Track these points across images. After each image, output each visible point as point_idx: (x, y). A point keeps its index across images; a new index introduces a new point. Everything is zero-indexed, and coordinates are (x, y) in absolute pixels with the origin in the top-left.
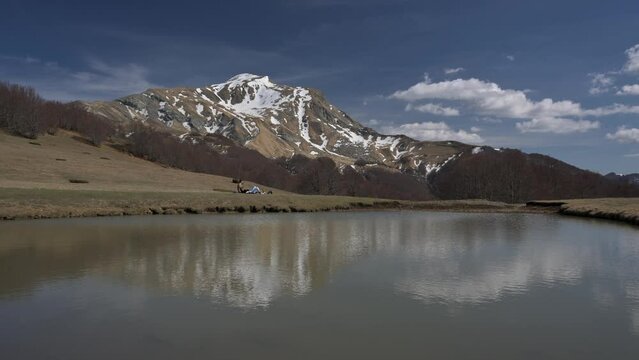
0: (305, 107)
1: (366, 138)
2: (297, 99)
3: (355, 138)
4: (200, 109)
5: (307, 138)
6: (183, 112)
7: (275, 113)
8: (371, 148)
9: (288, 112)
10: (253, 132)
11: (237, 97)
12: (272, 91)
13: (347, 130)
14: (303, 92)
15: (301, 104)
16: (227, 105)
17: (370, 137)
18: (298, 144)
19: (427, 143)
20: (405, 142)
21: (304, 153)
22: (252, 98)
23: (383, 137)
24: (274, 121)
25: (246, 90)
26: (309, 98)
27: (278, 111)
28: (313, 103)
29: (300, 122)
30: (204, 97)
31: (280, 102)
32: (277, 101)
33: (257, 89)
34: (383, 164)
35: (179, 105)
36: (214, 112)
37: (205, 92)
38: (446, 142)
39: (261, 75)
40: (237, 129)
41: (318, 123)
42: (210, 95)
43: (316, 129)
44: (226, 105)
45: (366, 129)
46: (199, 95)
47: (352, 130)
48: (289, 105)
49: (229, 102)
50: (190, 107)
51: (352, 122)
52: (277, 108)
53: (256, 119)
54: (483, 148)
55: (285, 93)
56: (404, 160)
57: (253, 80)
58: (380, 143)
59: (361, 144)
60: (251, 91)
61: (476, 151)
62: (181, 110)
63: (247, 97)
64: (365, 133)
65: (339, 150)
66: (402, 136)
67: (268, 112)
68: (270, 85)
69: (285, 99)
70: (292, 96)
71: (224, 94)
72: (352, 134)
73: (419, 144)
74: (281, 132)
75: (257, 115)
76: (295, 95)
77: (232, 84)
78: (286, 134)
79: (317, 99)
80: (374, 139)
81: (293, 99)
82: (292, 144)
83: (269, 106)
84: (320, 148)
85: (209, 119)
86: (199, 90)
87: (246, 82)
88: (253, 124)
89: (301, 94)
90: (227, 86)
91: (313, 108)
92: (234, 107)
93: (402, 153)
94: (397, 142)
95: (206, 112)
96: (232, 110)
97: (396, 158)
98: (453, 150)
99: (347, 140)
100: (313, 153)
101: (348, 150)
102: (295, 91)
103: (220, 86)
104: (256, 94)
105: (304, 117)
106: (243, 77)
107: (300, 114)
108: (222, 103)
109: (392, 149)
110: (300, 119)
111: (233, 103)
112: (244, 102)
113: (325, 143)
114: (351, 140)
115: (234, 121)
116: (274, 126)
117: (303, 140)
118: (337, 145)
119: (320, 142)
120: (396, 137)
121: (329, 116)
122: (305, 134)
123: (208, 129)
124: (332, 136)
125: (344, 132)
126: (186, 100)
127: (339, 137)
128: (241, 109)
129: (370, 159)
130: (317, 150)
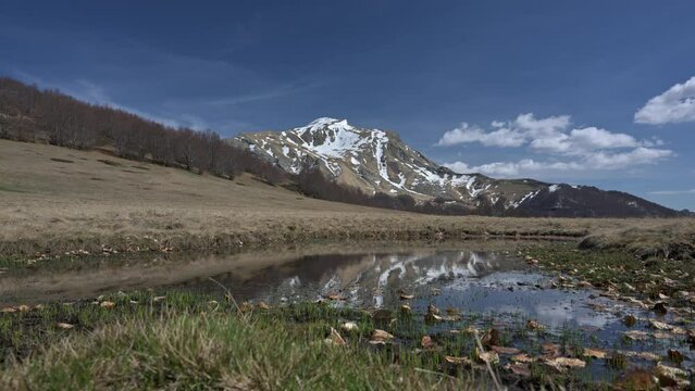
0: (383, 148)
1: (442, 177)
2: (375, 140)
3: (431, 177)
4: (286, 151)
5: (386, 177)
6: (272, 154)
7: (355, 154)
8: (448, 186)
9: (366, 153)
10: (336, 172)
11: (319, 139)
12: (351, 134)
13: (423, 169)
14: (381, 134)
15: (379, 146)
16: (310, 147)
17: (446, 176)
18: (378, 182)
19: (503, 181)
20: (480, 180)
21: (383, 191)
22: (333, 140)
23: (459, 176)
24: (354, 161)
25: (327, 132)
26: (386, 140)
27: (358, 153)
28: (390, 144)
29: (379, 162)
30: (288, 139)
31: (359, 144)
32: (356, 143)
33: (337, 131)
34: (461, 201)
35: (267, 147)
36: (299, 153)
37: (289, 135)
38: (522, 180)
39: (340, 119)
40: (321, 169)
41: (395, 163)
42: (294, 138)
43: (394, 169)
45: (442, 168)
46: (284, 138)
47: (428, 169)
48: (368, 146)
49: (311, 144)
50: (277, 149)
51: (427, 161)
52: (356, 149)
53: (337, 160)
54: (560, 185)
55: (363, 135)
56: (480, 197)
57: (333, 123)
58: (455, 181)
59: (438, 182)
60: (331, 133)
61: (552, 189)
62: (269, 152)
63: (328, 139)
64: (441, 172)
65: (417, 189)
66: (477, 175)
67: (348, 154)
68: (349, 128)
69: (364, 141)
70: (370, 138)
71: (306, 137)
72: (429, 173)
73: (495, 183)
74: (361, 171)
75: (338, 156)
76: (373, 137)
77: (314, 128)
78: (366, 173)
79: (394, 140)
80: (450, 177)
81: (371, 141)
82: (372, 183)
83: (350, 148)
84: (399, 186)
85: (295, 160)
86: (284, 134)
87: (327, 125)
88: (335, 164)
89: (379, 136)
90: (309, 129)
91: (391, 148)
92: (316, 148)
93: (479, 191)
94: (472, 180)
95: (292, 154)
96: (314, 152)
97: (472, 195)
98: (530, 188)
99: (424, 179)
100: (392, 191)
101: (425, 188)
102: (373, 133)
103: (303, 130)
104: (336, 136)
105: (382, 158)
106: (323, 120)
107: (378, 155)
108: (305, 145)
109: (468, 187)
110: (379, 159)
111: (315, 145)
112: (325, 144)
113: (403, 181)
114: (427, 178)
115: (318, 161)
116: (355, 166)
117: (382, 180)
118: (414, 184)
119: (398, 181)
120: (472, 175)
121: (405, 156)
122: (384, 173)
123: (294, 169)
124: (409, 175)
125: (420, 171)
126: (273, 143)
127: (416, 176)
128: (324, 150)
129: (446, 197)
130: (395, 188)
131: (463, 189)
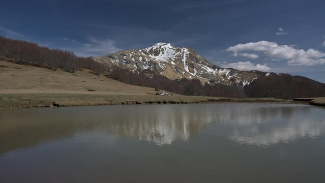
0: (187, 57)
1: (215, 70)
2: (183, 53)
3: (209, 70)
4: (141, 59)
5: (188, 71)
7: (173, 60)
8: (217, 74)
9: (179, 59)
10: (164, 68)
11: (157, 53)
12: (172, 50)
13: (206, 66)
14: (186, 50)
15: (185, 55)
16: (152, 56)
17: (216, 69)
18: (184, 73)
19: (243, 71)
20: (232, 71)
21: (186, 77)
22: (163, 53)
23: (223, 69)
24: (173, 63)
25: (161, 50)
26: (188, 53)
27: (175, 59)
28: (190, 55)
30: (143, 53)
31: (176, 55)
32: (174, 54)
33: (165, 49)
34: (223, 82)
35: (132, 57)
36: (147, 60)
37: (143, 51)
38: (253, 71)
39: (167, 43)
40: (157, 67)
41: (192, 64)
42: (145, 52)
43: (192, 66)
45: (214, 65)
46: (140, 53)
47: (208, 66)
48: (179, 56)
50: (137, 58)
52: (174, 57)
53: (165, 63)
54: (270, 73)
55: (177, 51)
56: (232, 80)
57: (164, 45)
58: (221, 72)
59: (212, 72)
60: (163, 50)
61: (267, 75)
62: (133, 59)
63: (161, 53)
64: (214, 67)
65: (202, 76)
66: (232, 69)
67: (170, 59)
68: (171, 47)
69: (178, 53)
71: (151, 52)
72: (208, 68)
74: (176, 68)
75: (165, 61)
76: (182, 51)
77: (155, 48)
78: (178, 69)
79: (192, 53)
80: (218, 70)
81: (181, 53)
82: (181, 73)
83: (171, 57)
84: (194, 75)
85: (145, 63)
86: (140, 51)
87: (161, 46)
88: (164, 64)
89: (185, 51)
90: (152, 48)
91: (190, 57)
92: (155, 57)
93: (231, 76)
94: (229, 71)
95: (144, 60)
96: (154, 59)
97: (229, 79)
98: (256, 75)
99: (206, 71)
100: (190, 77)
101: (206, 75)
102: (182, 50)
103: (149, 49)
104: (165, 51)
105: (186, 61)
106: (159, 44)
107: (184, 60)
108: (150, 56)
109: (227, 75)
110: (185, 62)
112: (160, 55)
113: (196, 72)
114: (207, 71)
115: (155, 64)
116: (173, 65)
117: (186, 71)
118: (201, 73)
119: (194, 72)
120: (229, 69)
121: (197, 60)
122: (187, 69)
123: (144, 67)
124: (199, 69)
125: (204, 67)
126: (135, 55)
127: (202, 70)
128: (158, 58)
129: (216, 80)
130: (192, 75)
131: (224, 76)
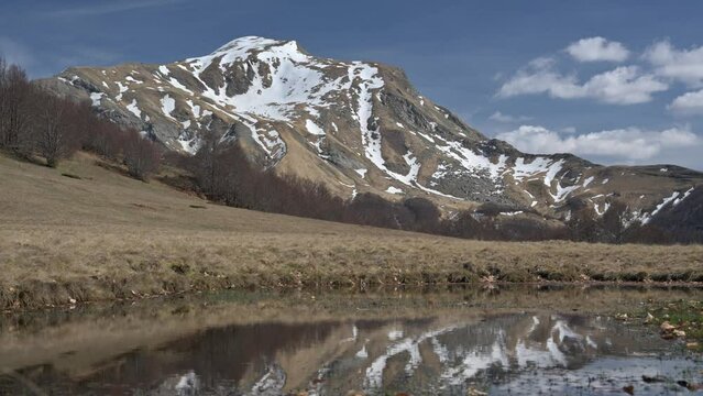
0: (372, 100)
1: (495, 161)
2: (355, 84)
3: (472, 161)
4: (168, 105)
5: (379, 162)
6: (137, 113)
7: (314, 112)
8: (506, 180)
9: (338, 111)
10: (274, 150)
11: (237, 82)
12: (305, 71)
13: (456, 145)
14: (367, 72)
15: (364, 96)
16: (219, 97)
17: (502, 158)
18: (362, 172)
20: (572, 166)
21: (374, 191)
22: (267, 84)
23: (529, 158)
24: (312, 128)
25: (255, 68)
26: (379, 83)
27: (320, 110)
28: (386, 92)
29: (364, 129)
30: (174, 82)
31: (323, 91)
32: (316, 90)
33: (276, 65)
34: (534, 211)
35: (127, 98)
36: (195, 110)
37: (175, 73)
38: (657, 168)
39: (283, 40)
40: (244, 145)
41: (397, 133)
42: (185, 78)
43: (394, 143)
44: (216, 98)
45: (494, 142)
46: (165, 78)
47: (466, 144)
48: (339, 97)
49: (222, 91)
50: (150, 102)
51: (463, 128)
52: (317, 102)
53: (277, 125)
55: (330, 74)
56: (572, 203)
57: (267, 48)
58: (521, 170)
59: (485, 171)
60: (264, 69)
62: (132, 108)
63: (257, 82)
64: (492, 150)
65: (442, 185)
66: (566, 156)
67: (300, 112)
68: (301, 58)
69: (332, 86)
70: (346, 80)
71: (212, 77)
72: (467, 152)
73: (602, 173)
74: (327, 149)
75: (279, 117)
76: (351, 76)
77: (228, 58)
78: (336, 153)
79: (394, 85)
80: (511, 162)
81: (347, 86)
82: (350, 174)
83: (302, 99)
84: (405, 180)
85: (187, 124)
86: (164, 70)
87: (254, 52)
88: (273, 133)
89: (363, 75)
90: (217, 60)
91: (388, 101)
92: (232, 101)
93: (569, 189)
94: (556, 167)
95: (181, 112)
96: (228, 108)
97: (556, 199)
98: (672, 184)
99: (457, 164)
100: (392, 190)
101: (459, 183)
102: (351, 70)
103: (204, 62)
104: (274, 76)
105: (370, 121)
106: (247, 43)
107: (363, 114)
108: (209, 93)
109: (547, 182)
110: (363, 123)
111: (229, 94)
112: (252, 91)
113: (414, 170)
114: (464, 164)
115: (235, 128)
116: (314, 138)
117: (370, 166)
118: (437, 175)
119: (405, 170)
120: (555, 157)
121: (419, 118)
122: (374, 153)
123: (185, 145)
124: (426, 156)
125: (449, 149)
126: (142, 89)
127: (442, 159)
128: (244, 105)
129: (503, 203)
130: (398, 184)
131: (536, 186)
